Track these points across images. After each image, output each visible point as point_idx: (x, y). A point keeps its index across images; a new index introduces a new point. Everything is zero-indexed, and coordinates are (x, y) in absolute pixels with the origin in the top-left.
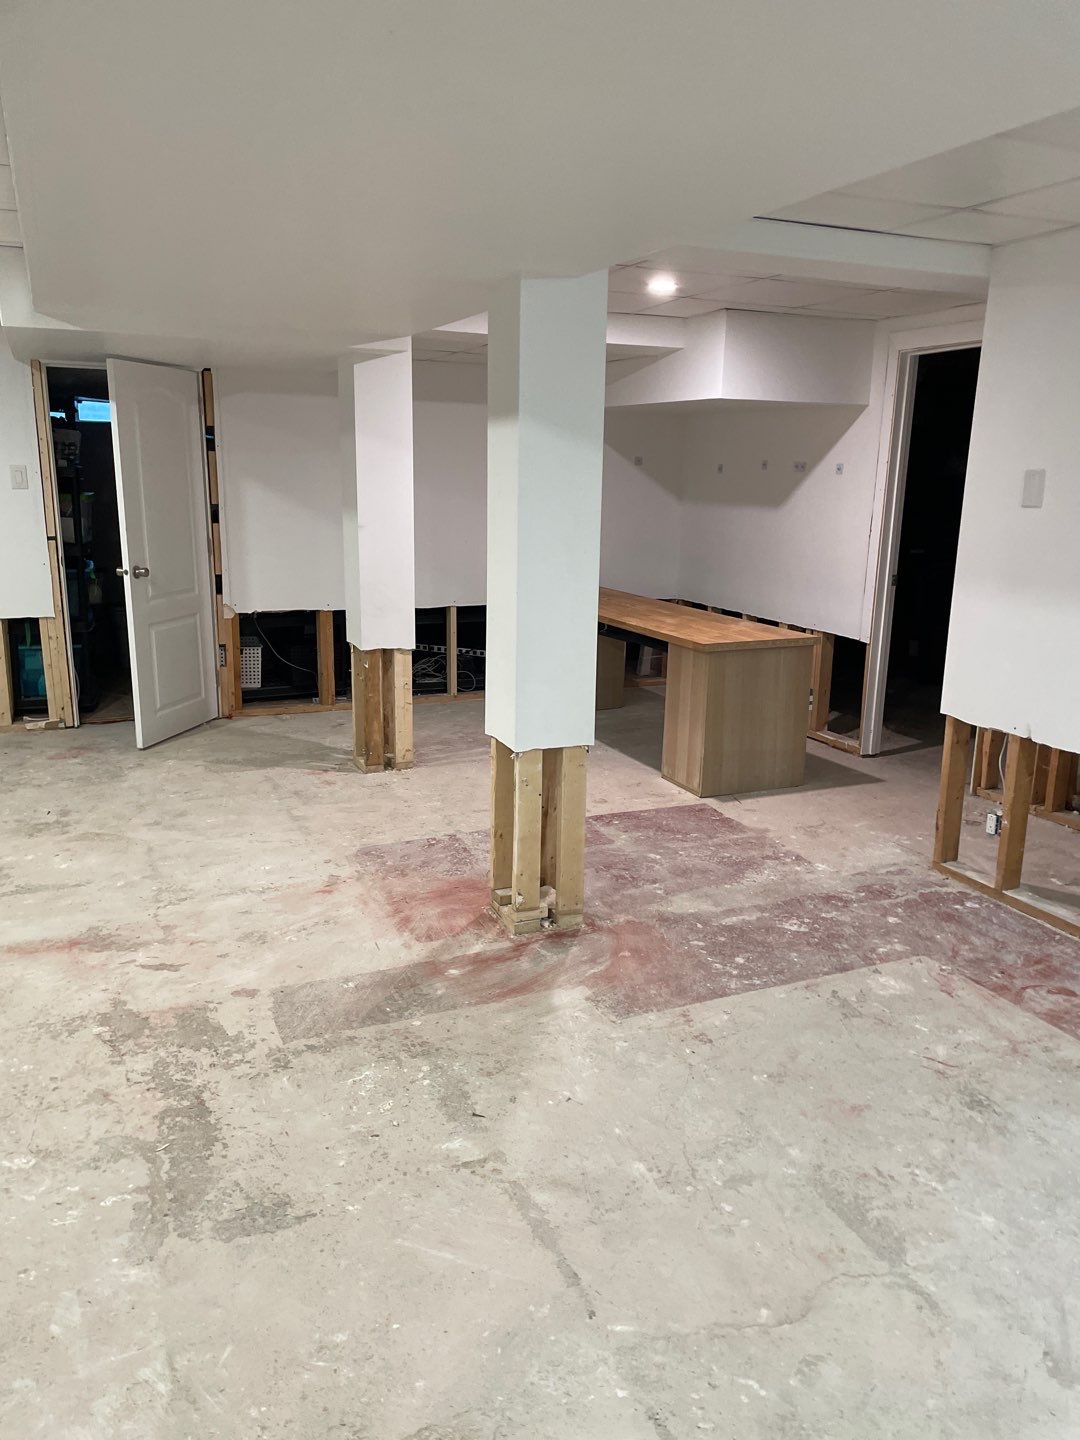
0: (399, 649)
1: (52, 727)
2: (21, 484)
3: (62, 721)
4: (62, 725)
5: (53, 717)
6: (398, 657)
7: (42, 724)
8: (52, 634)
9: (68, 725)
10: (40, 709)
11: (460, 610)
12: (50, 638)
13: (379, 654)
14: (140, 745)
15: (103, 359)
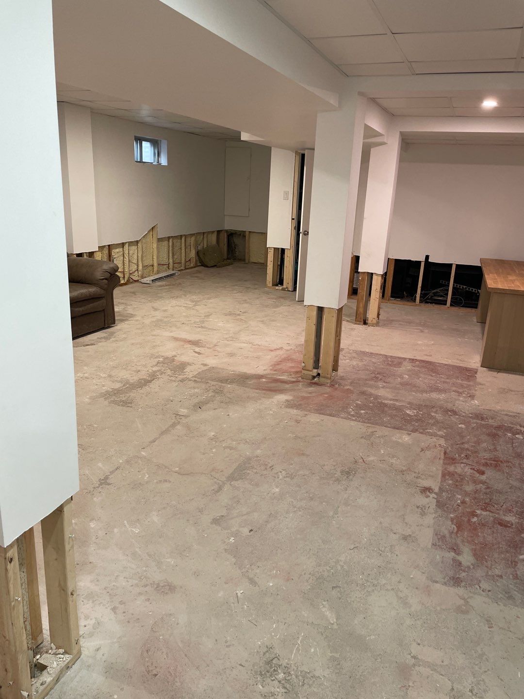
0: (375, 273)
1: (283, 289)
2: (286, 198)
3: (287, 288)
4: (287, 289)
5: (285, 286)
6: (374, 277)
7: (281, 288)
8: (289, 255)
9: (289, 290)
10: (281, 282)
11: (457, 265)
12: (288, 257)
13: (366, 274)
14: (297, 300)
15: (304, 149)
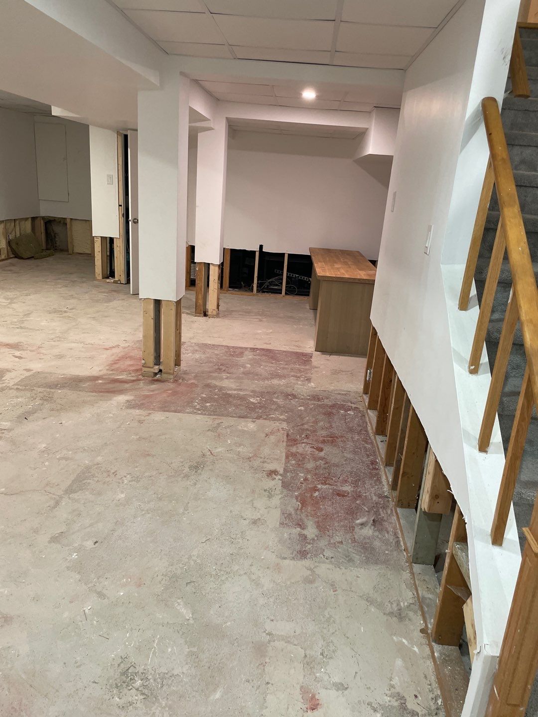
0: (212, 264)
1: (115, 282)
2: (110, 183)
3: (119, 280)
4: (119, 282)
5: (116, 279)
6: (211, 267)
7: (112, 281)
9: (122, 282)
10: (112, 275)
12: (117, 246)
13: (203, 265)
14: (131, 293)
15: (127, 130)
